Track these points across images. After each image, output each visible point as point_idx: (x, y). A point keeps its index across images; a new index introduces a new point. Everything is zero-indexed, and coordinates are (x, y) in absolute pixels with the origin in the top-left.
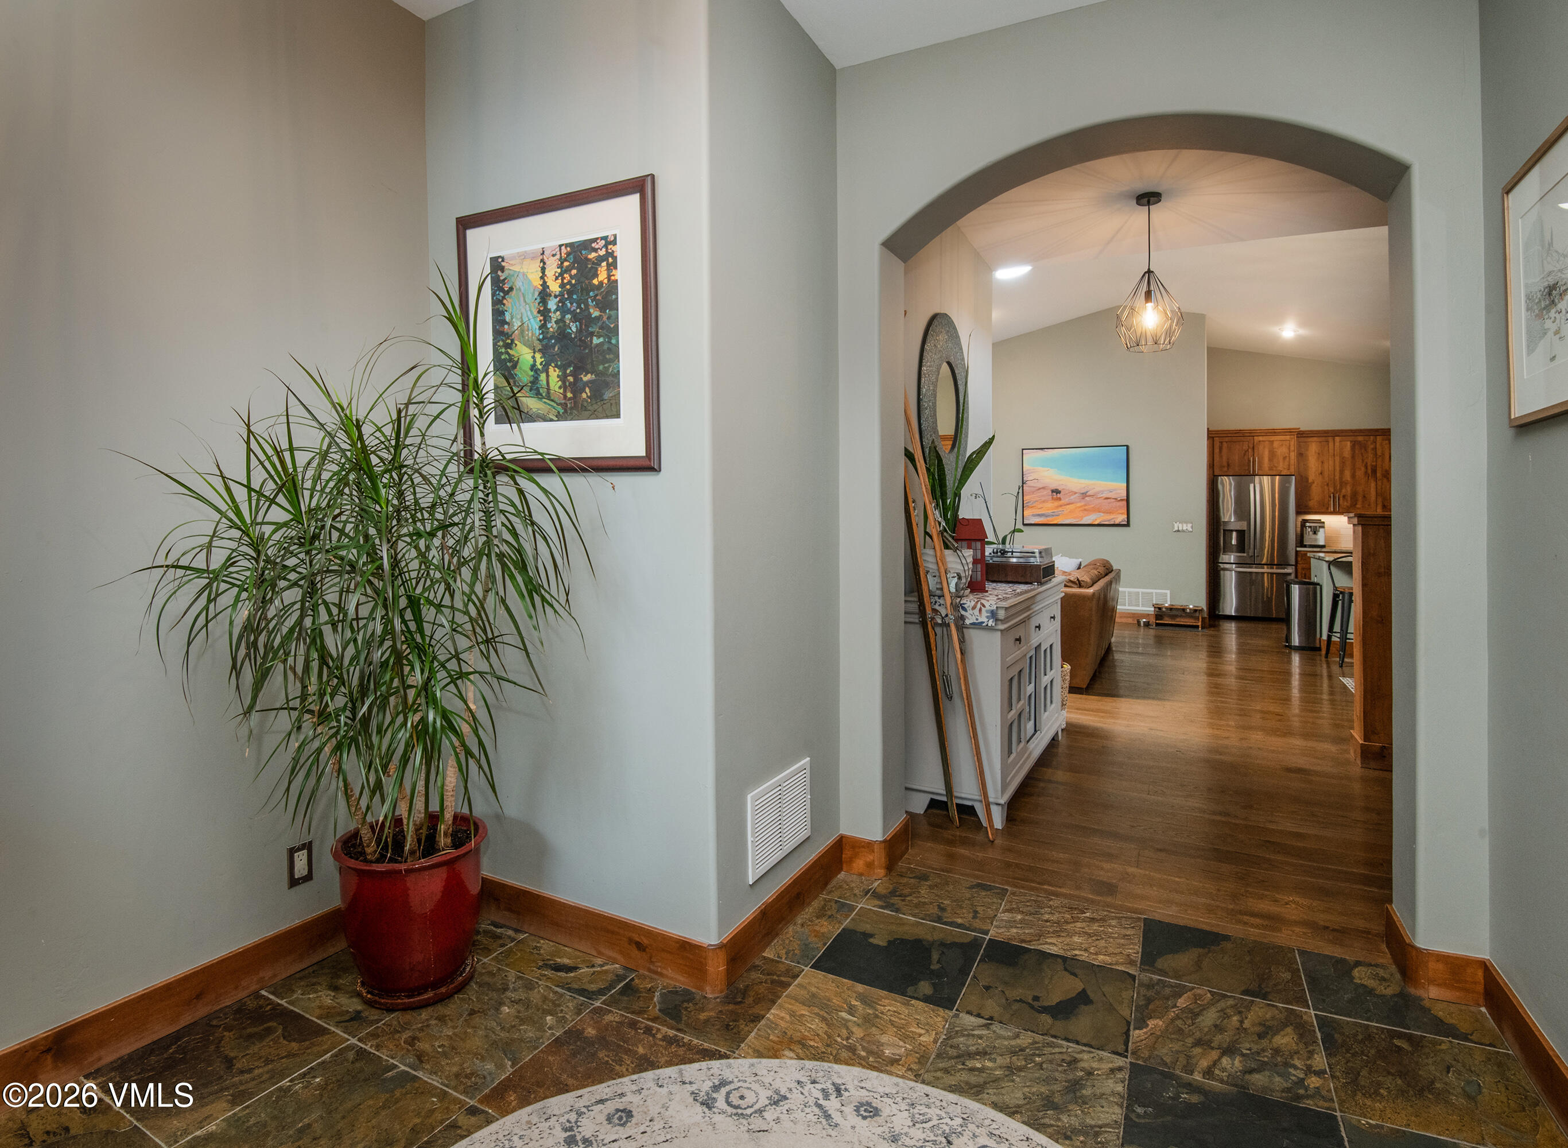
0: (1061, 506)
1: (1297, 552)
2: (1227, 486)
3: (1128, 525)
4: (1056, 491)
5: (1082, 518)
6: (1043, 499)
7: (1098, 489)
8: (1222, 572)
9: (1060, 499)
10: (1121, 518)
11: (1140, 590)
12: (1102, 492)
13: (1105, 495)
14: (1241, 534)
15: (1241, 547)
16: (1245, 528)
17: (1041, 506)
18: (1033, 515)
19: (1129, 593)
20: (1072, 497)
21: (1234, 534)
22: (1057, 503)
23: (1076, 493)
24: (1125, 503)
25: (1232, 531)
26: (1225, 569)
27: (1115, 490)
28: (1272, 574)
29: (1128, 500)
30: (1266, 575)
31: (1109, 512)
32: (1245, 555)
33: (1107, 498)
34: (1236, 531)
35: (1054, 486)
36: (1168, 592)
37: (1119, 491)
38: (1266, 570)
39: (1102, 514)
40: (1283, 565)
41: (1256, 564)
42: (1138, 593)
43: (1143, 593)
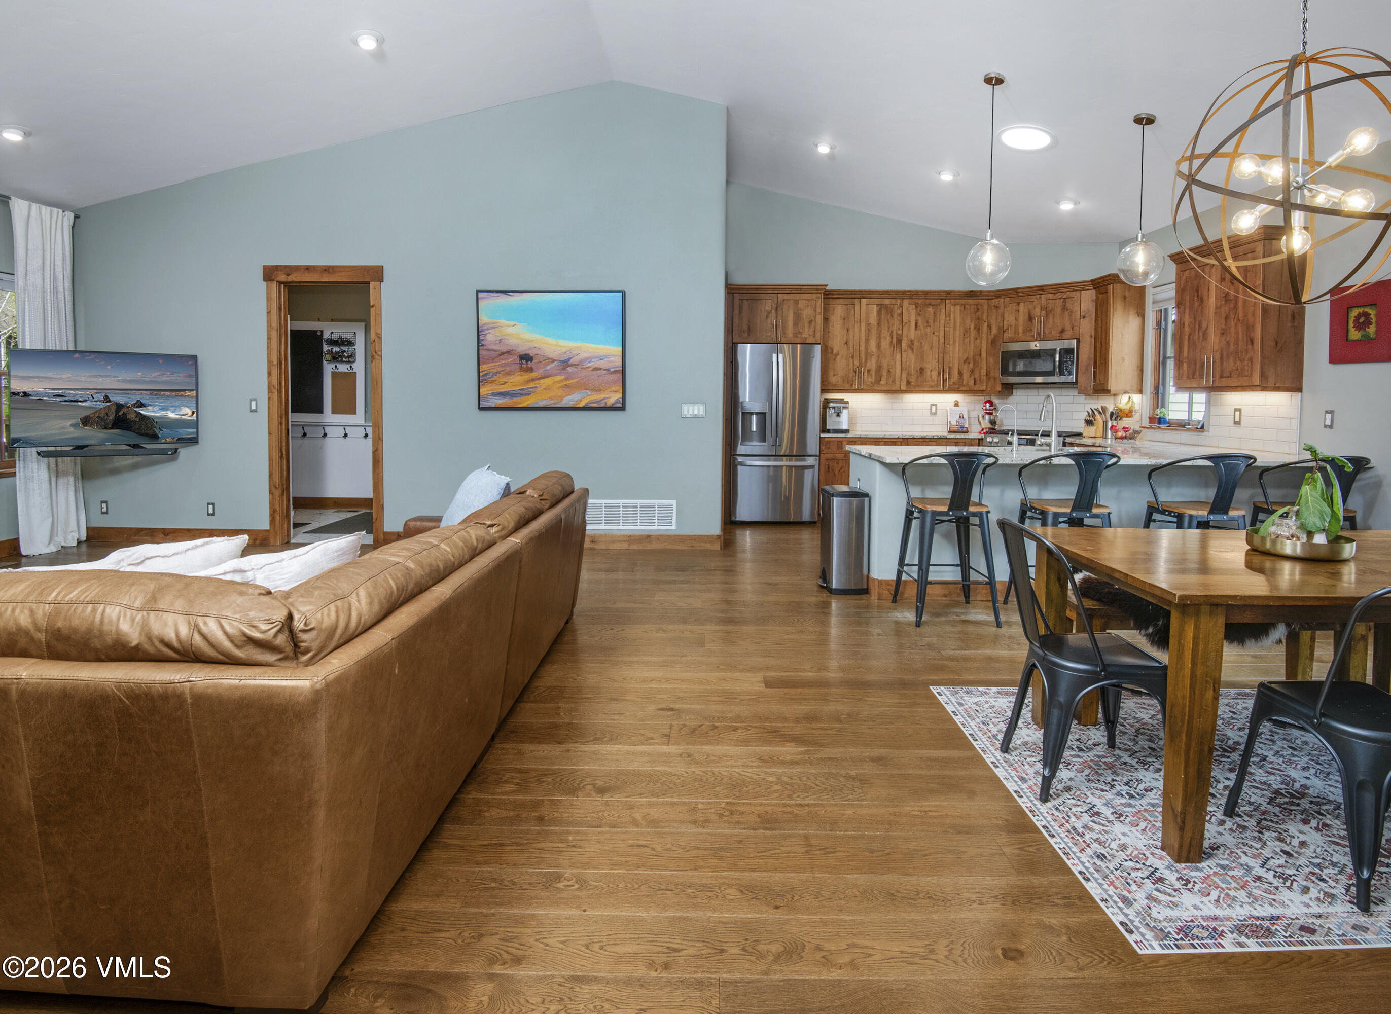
0: (533, 380)
1: (820, 438)
2: (747, 353)
3: (623, 408)
4: (526, 358)
5: (562, 397)
6: (508, 369)
7: (583, 355)
8: (739, 467)
9: (531, 370)
10: (614, 398)
11: (639, 502)
12: (589, 359)
13: (592, 364)
14: (762, 416)
15: (762, 435)
16: (766, 409)
17: (504, 380)
18: (494, 395)
19: (625, 506)
20: (549, 367)
21: (754, 418)
22: (527, 376)
23: (553, 361)
24: (620, 376)
25: (752, 414)
26: (742, 464)
27: (606, 356)
28: (790, 467)
29: (623, 372)
30: (784, 468)
31: (597, 390)
32: (766, 443)
33: (596, 369)
34: (757, 414)
35: (522, 350)
36: (674, 502)
37: (612, 359)
38: (785, 462)
39: (589, 392)
40: (802, 456)
41: (776, 456)
42: (635, 506)
43: (642, 506)
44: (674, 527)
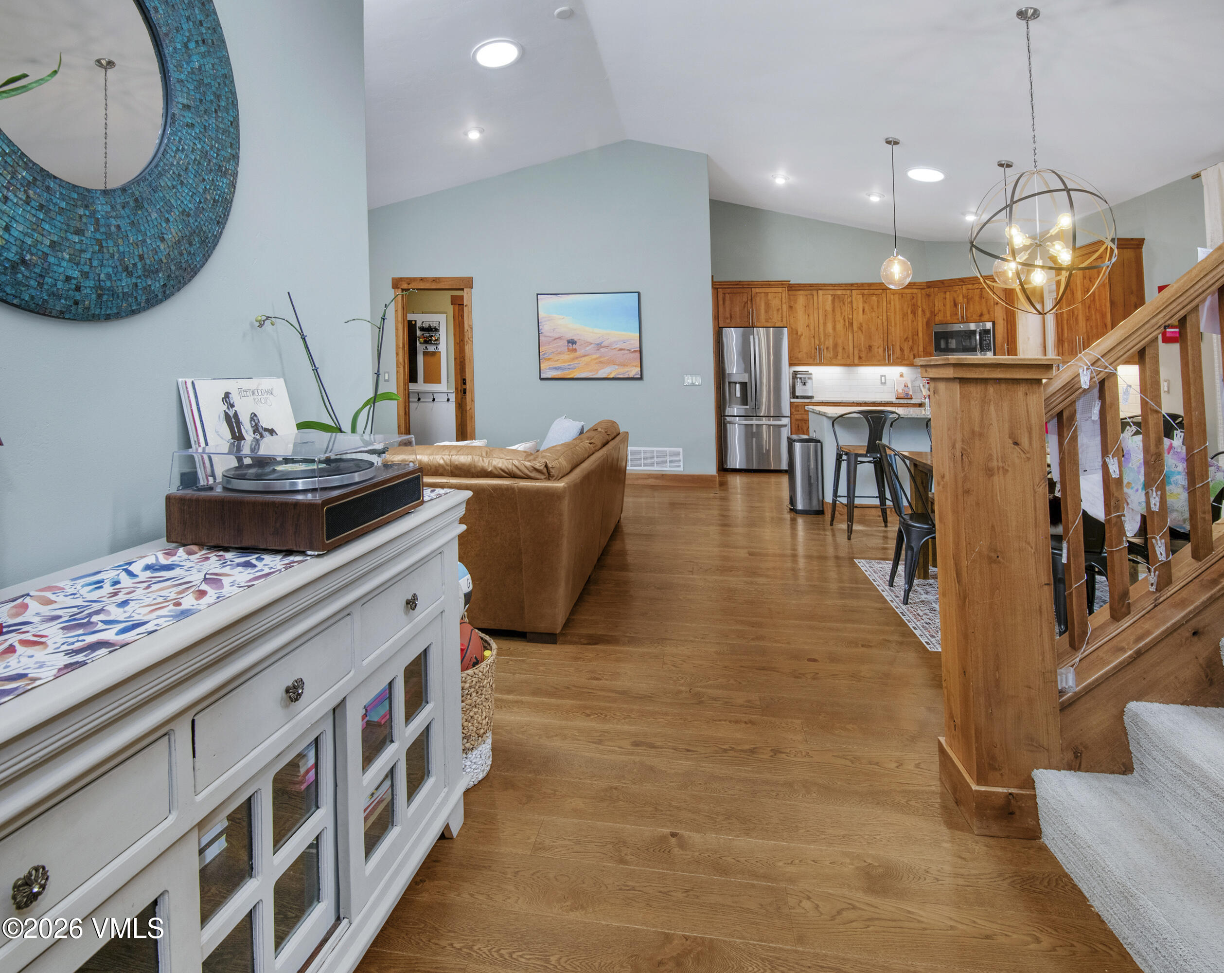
0: (577, 358)
1: (791, 403)
2: (732, 336)
3: (641, 378)
4: (572, 342)
5: (597, 371)
6: (559, 350)
7: (612, 339)
8: (728, 425)
9: (575, 350)
10: (634, 371)
11: (655, 449)
12: (617, 342)
13: (619, 346)
14: (744, 385)
15: (744, 400)
16: (747, 381)
17: (557, 358)
18: (550, 369)
19: (645, 452)
20: (587, 348)
21: (738, 386)
22: (572, 355)
23: (591, 344)
24: (638, 354)
25: (736, 383)
26: (730, 423)
27: (628, 340)
28: (769, 426)
29: (641, 352)
30: (765, 427)
31: (623, 365)
32: (748, 407)
33: (621, 349)
34: (739, 383)
35: (570, 336)
36: (681, 450)
37: (632, 342)
38: (764, 421)
39: (617, 367)
40: (779, 416)
41: (756, 416)
42: (652, 452)
43: (658, 452)
44: (681, 469)
